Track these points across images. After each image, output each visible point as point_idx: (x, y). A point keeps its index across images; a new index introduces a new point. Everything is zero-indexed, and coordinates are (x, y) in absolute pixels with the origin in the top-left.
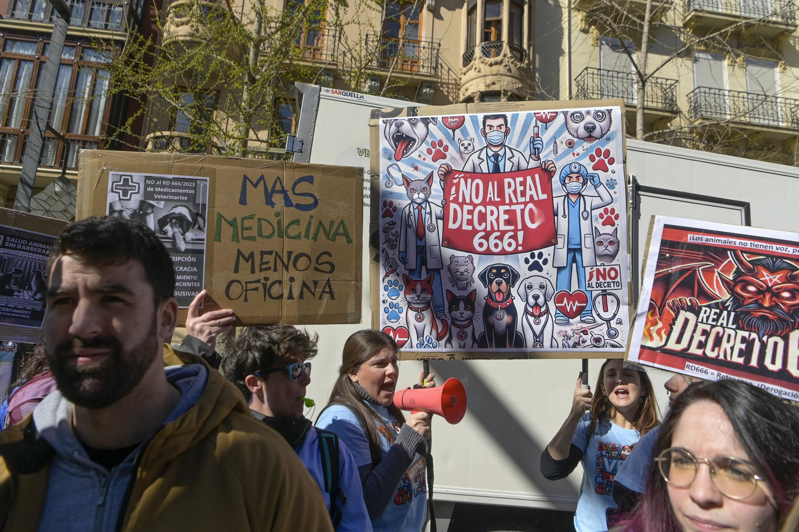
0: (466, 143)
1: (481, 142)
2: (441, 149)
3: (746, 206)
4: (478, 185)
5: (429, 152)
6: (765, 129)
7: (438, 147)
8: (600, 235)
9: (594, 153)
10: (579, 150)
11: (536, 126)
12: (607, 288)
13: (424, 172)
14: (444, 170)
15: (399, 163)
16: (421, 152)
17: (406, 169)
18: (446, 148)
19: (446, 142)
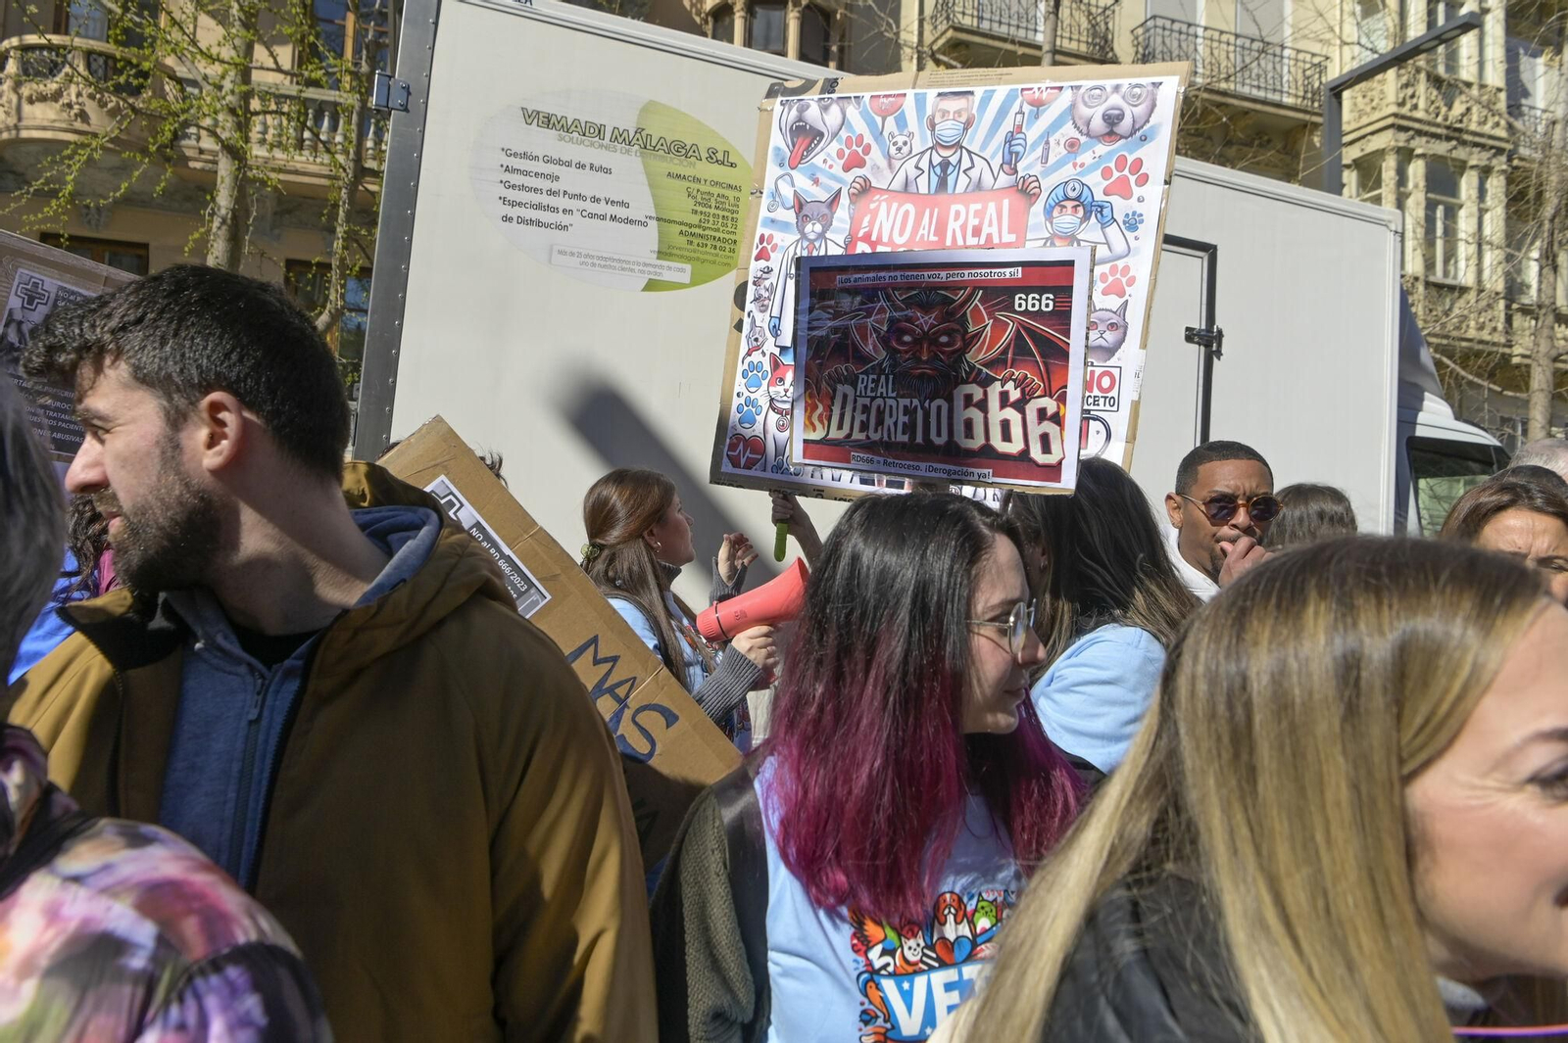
0: (900, 140)
1: (923, 139)
2: (860, 150)
3: (1210, 250)
4: (907, 214)
5: (840, 154)
6: (1259, 107)
7: (854, 147)
8: (1096, 311)
9: (1112, 165)
10: (1086, 158)
11: (1021, 112)
12: (1092, 407)
13: (827, 188)
14: (858, 186)
15: (794, 173)
16: (829, 155)
17: (802, 182)
18: (867, 150)
19: (868, 139)
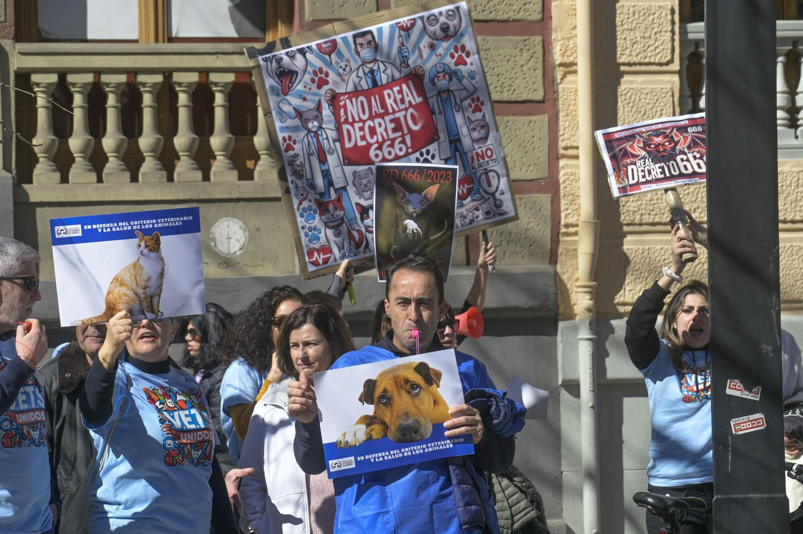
0: (343, 64)
2: (323, 76)
4: (362, 102)
5: (313, 81)
7: (319, 75)
8: (472, 122)
9: (453, 51)
10: (440, 51)
11: (400, 36)
12: (487, 167)
14: (329, 95)
15: (288, 97)
16: (306, 83)
17: (295, 101)
18: (327, 74)
19: (325, 69)
